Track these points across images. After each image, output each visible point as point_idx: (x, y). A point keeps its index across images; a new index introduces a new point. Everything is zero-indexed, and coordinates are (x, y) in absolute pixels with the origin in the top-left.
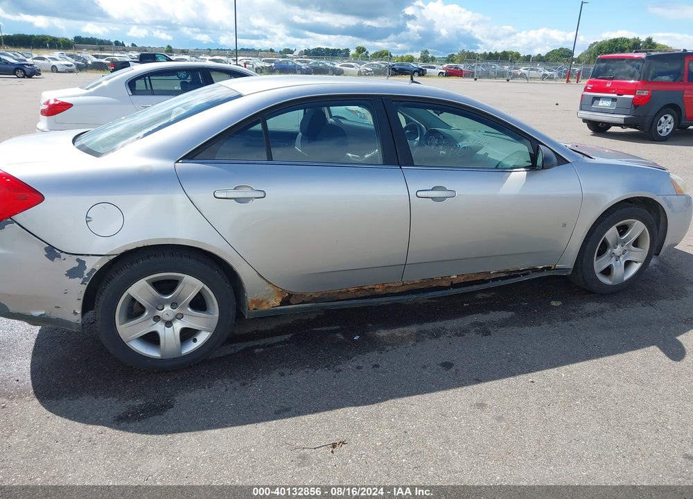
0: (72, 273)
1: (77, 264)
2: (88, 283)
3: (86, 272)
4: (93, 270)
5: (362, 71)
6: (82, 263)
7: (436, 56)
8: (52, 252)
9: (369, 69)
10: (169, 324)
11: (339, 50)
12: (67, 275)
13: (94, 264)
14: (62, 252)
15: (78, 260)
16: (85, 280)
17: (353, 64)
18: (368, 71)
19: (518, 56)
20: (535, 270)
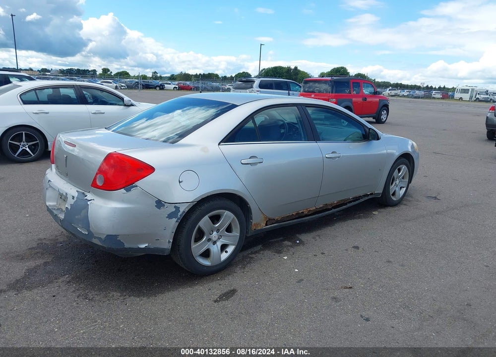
0: (170, 216)
1: (174, 210)
2: (179, 221)
3: (179, 214)
4: (184, 212)
5: (118, 86)
6: (177, 209)
7: (163, 76)
8: (160, 204)
9: (123, 85)
10: (215, 243)
11: (88, 70)
12: (167, 217)
13: (183, 209)
14: (165, 203)
15: (175, 207)
16: (178, 219)
17: (111, 81)
18: (123, 86)
19: (217, 76)
20: (366, 195)
